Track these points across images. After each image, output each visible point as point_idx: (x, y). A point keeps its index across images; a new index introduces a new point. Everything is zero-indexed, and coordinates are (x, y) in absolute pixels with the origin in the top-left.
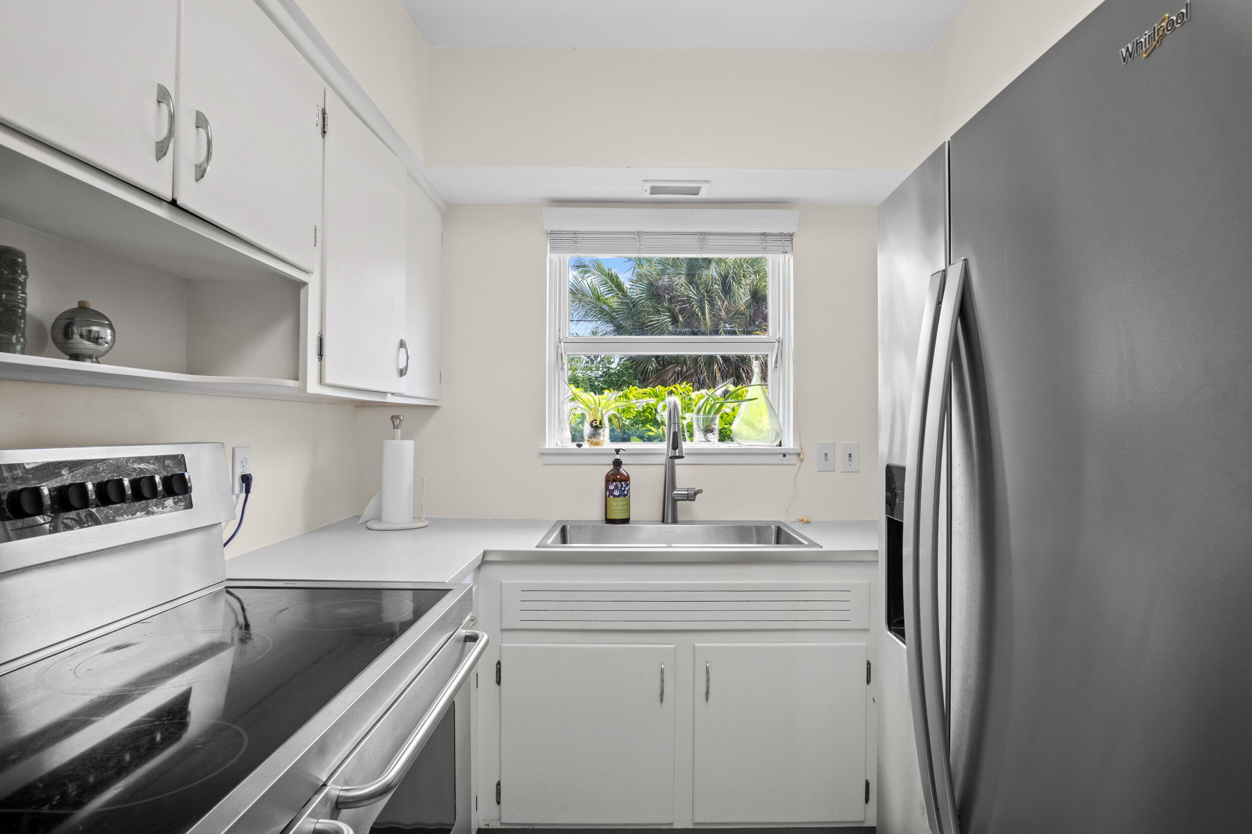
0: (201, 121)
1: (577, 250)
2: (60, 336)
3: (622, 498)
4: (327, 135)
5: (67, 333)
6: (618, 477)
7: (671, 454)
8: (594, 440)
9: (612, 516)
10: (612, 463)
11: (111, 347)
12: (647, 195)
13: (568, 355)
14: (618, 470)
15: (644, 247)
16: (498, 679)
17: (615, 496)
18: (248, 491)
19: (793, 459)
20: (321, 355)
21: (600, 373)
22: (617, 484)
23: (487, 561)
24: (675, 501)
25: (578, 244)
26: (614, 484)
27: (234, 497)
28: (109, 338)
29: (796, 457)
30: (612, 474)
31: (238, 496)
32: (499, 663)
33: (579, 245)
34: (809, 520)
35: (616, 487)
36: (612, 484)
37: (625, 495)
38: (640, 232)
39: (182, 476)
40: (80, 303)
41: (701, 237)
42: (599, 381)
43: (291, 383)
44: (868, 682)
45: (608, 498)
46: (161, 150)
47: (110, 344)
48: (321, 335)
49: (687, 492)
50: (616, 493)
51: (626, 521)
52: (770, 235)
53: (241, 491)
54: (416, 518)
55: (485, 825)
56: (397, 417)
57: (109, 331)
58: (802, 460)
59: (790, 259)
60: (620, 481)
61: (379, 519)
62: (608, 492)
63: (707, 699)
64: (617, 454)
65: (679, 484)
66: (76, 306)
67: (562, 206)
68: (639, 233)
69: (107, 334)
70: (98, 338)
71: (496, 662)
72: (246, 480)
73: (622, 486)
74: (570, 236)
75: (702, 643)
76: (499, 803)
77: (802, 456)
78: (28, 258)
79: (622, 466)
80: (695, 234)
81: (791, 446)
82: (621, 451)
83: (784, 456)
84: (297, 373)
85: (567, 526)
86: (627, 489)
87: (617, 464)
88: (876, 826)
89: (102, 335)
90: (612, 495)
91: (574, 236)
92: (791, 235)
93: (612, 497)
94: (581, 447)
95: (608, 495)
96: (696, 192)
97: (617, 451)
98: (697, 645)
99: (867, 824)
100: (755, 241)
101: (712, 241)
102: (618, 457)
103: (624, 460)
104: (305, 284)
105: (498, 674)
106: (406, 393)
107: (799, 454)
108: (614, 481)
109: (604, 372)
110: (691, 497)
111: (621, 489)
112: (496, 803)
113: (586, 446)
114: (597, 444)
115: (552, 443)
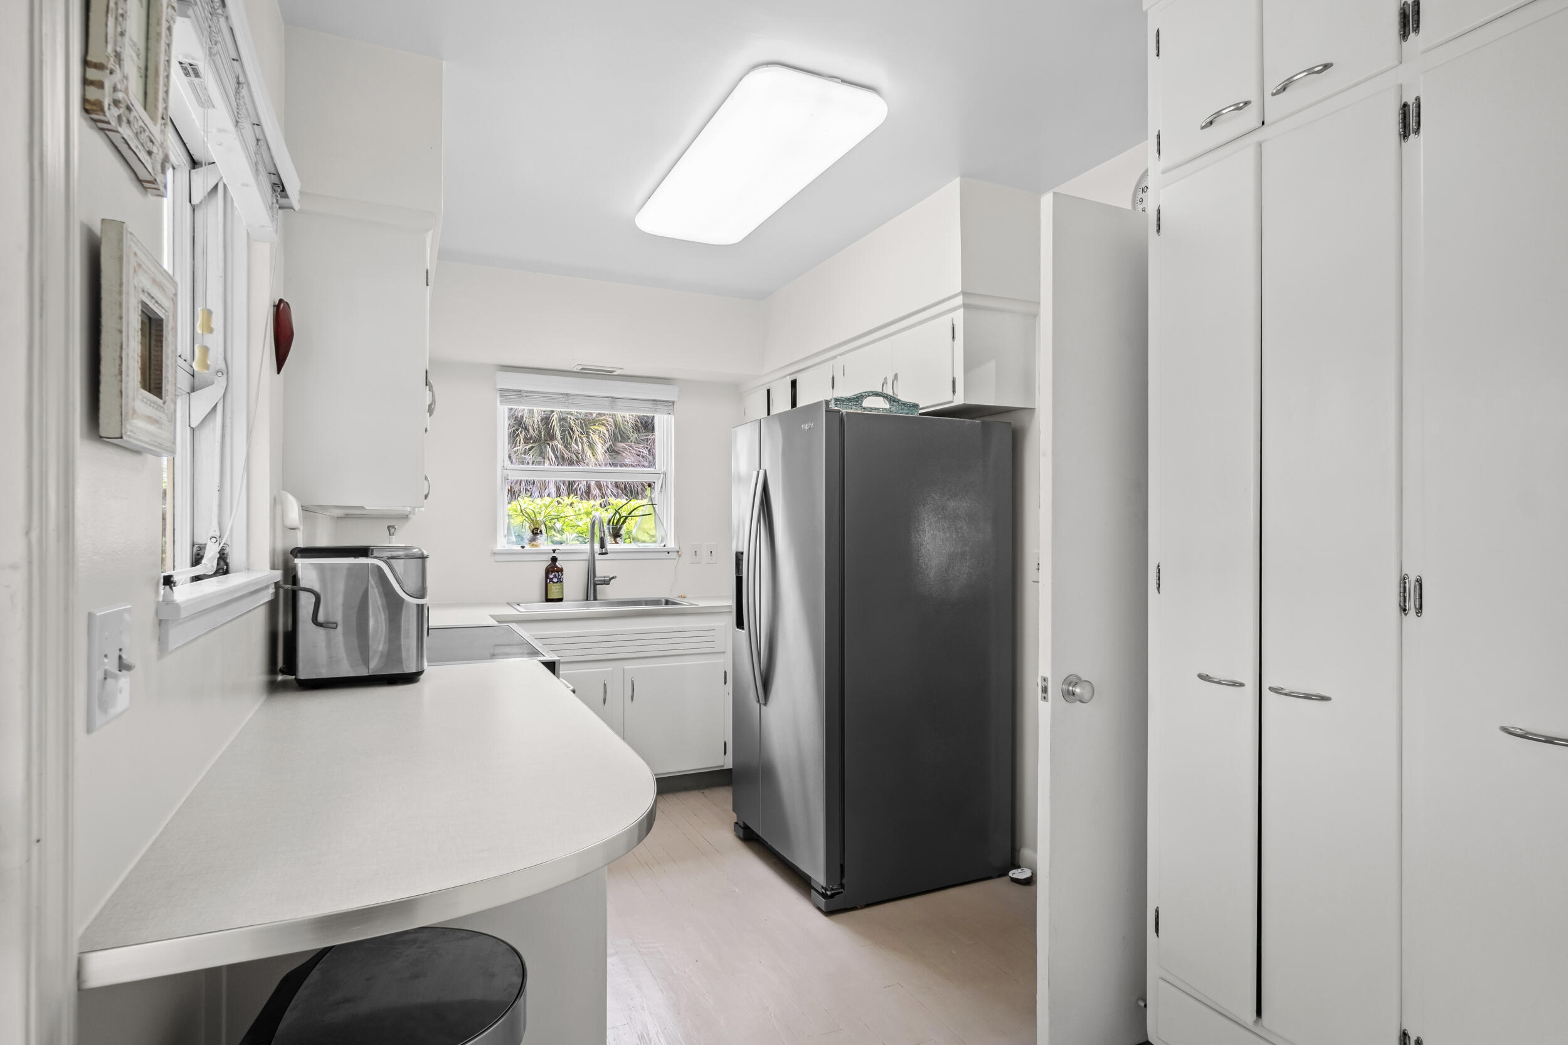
1: (520, 404)
3: (559, 584)
6: (555, 569)
7: (600, 552)
8: (535, 543)
9: (549, 597)
10: (550, 559)
12: (577, 370)
14: (555, 564)
15: (570, 404)
17: (554, 582)
19: (674, 555)
24: (595, 585)
25: (517, 399)
26: (554, 574)
29: (676, 553)
30: (550, 568)
33: (519, 400)
34: (685, 595)
35: (555, 576)
36: (550, 574)
37: (561, 582)
41: (612, 400)
44: (725, 683)
45: (547, 584)
49: (603, 579)
50: (555, 580)
51: (561, 600)
52: (660, 401)
56: (393, 527)
58: (680, 556)
59: (672, 417)
60: (558, 572)
62: (546, 580)
63: (632, 700)
64: (554, 552)
65: (598, 574)
67: (508, 371)
68: (567, 395)
73: (559, 575)
74: (514, 393)
75: (629, 666)
77: (680, 553)
79: (558, 562)
80: (607, 397)
81: (673, 546)
82: (557, 551)
83: (668, 553)
86: (562, 577)
87: (554, 559)
88: (731, 767)
90: (550, 581)
92: (673, 402)
93: (550, 583)
94: (524, 549)
95: (546, 582)
96: (613, 372)
97: (554, 551)
98: (626, 667)
99: (725, 768)
100: (649, 405)
101: (619, 403)
102: (554, 555)
103: (559, 557)
107: (678, 552)
108: (552, 572)
110: (606, 582)
111: (558, 578)
113: (527, 547)
114: (536, 546)
115: (502, 544)
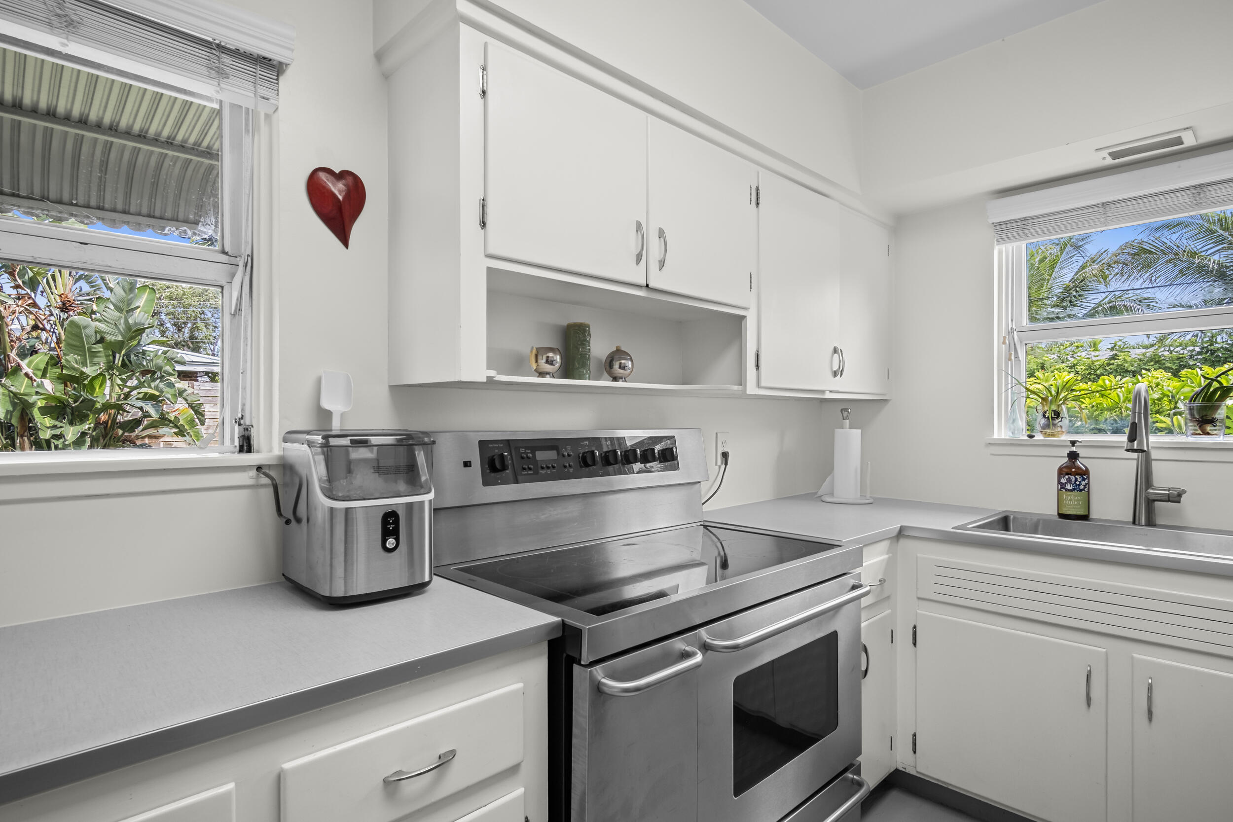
0: (661, 234)
1: (1026, 236)
2: (608, 367)
3: (1076, 493)
4: (760, 205)
5: (611, 366)
6: (1073, 470)
7: (1127, 447)
8: (1048, 431)
9: (1065, 511)
10: (1066, 455)
11: (631, 372)
12: (1109, 161)
13: (1026, 344)
14: (1074, 463)
15: (1111, 218)
16: (914, 641)
17: (1067, 490)
18: (726, 464)
20: (757, 366)
21: (1198, 349)
22: (1069, 478)
23: (903, 535)
24: (1151, 501)
25: (1027, 231)
26: (1067, 477)
27: (717, 467)
28: (630, 366)
30: (1065, 467)
31: (720, 467)
32: (915, 627)
33: (1030, 231)
35: (1069, 481)
36: (1064, 477)
37: (1081, 490)
38: (1106, 202)
39: (672, 449)
40: (617, 347)
41: (1196, 191)
42: (1196, 359)
43: (736, 387)
45: (1060, 491)
46: (639, 258)
47: (631, 370)
48: (758, 352)
49: (1167, 492)
50: (1069, 487)
51: (1085, 517)
53: (722, 463)
54: (863, 496)
55: (903, 768)
56: (846, 410)
57: (630, 362)
60: (1076, 474)
61: (832, 494)
62: (1059, 485)
63: (1150, 719)
64: (1073, 445)
66: (615, 349)
67: (1007, 196)
69: (629, 364)
70: (625, 367)
71: (913, 626)
72: (725, 455)
73: (1077, 480)
74: (1018, 224)
75: (1142, 655)
76: (915, 752)
78: (591, 327)
79: (1079, 459)
80: (1187, 189)
82: (1078, 444)
84: (741, 381)
85: (1010, 517)
86: (1083, 483)
87: (1073, 456)
89: (627, 365)
90: (1064, 488)
91: (1022, 224)
93: (1064, 490)
94: (1034, 438)
95: (1059, 489)
96: (1179, 141)
97: (1073, 443)
98: (1136, 655)
101: (1213, 193)
102: (1074, 449)
103: (1082, 452)
104: (745, 317)
105: (914, 636)
106: (841, 390)
108: (1067, 474)
109: (1203, 348)
110: (1174, 497)
111: (1075, 483)
112: (912, 752)
113: (1039, 437)
114: (1053, 435)
115: (1000, 432)
